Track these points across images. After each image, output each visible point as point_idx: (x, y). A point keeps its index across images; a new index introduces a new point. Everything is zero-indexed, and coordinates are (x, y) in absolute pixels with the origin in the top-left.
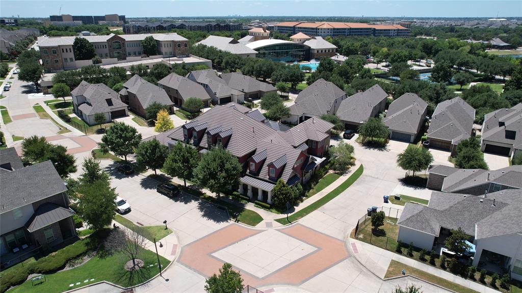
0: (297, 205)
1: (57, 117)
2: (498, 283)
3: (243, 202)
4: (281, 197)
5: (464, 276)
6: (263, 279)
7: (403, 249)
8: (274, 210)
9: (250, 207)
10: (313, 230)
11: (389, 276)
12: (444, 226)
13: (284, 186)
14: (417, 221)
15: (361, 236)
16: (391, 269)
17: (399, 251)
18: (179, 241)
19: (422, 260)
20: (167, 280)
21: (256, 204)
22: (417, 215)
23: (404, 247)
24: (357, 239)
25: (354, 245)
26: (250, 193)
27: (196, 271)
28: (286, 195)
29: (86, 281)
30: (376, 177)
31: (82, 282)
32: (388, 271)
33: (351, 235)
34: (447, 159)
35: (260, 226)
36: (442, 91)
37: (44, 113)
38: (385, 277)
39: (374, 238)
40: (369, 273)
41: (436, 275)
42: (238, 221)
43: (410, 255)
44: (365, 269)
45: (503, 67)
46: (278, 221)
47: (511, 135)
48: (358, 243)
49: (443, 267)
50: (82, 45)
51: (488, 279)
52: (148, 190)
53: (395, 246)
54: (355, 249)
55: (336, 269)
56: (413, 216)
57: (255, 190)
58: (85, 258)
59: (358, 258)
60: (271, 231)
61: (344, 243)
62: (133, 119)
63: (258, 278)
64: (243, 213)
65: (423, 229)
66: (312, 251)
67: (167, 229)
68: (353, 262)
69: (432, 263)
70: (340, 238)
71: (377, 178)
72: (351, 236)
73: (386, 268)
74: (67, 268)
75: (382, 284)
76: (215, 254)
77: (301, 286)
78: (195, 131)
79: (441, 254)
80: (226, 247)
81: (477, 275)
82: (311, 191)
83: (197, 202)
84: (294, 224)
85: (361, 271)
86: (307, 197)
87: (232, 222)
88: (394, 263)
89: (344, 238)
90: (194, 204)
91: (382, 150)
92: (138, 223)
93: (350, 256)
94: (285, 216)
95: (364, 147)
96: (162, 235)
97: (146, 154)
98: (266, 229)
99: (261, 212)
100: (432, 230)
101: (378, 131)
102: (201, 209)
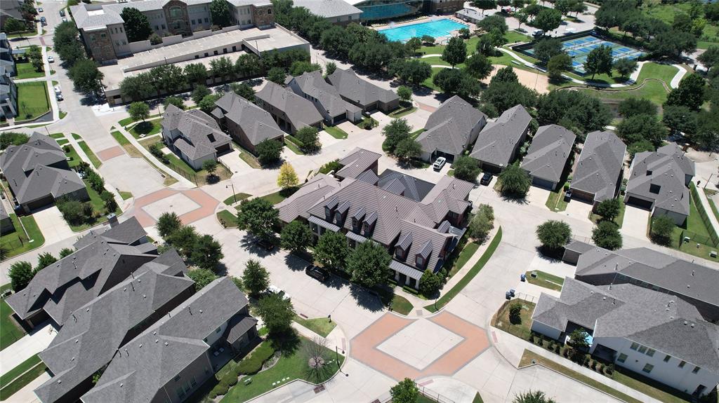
0: (441, 288)
1: (150, 154)
2: (604, 370)
3: (392, 286)
4: (429, 286)
5: (580, 363)
6: (423, 370)
7: (535, 338)
8: (421, 296)
9: (399, 291)
10: (458, 317)
11: (523, 365)
12: (571, 320)
13: (432, 276)
14: (549, 317)
15: (500, 324)
16: (524, 358)
17: (531, 341)
18: (345, 334)
19: (550, 349)
20: (347, 375)
21: (404, 288)
22: (549, 311)
23: (537, 336)
24: (496, 327)
25: (494, 333)
26: (397, 277)
27: (367, 365)
28: (433, 284)
29: (284, 380)
30: (514, 244)
31: (281, 381)
32: (522, 360)
33: (492, 323)
34: (587, 215)
35: (412, 314)
36: (594, 110)
37: (130, 146)
38: (519, 366)
39: (512, 326)
40: (506, 362)
41: (559, 363)
42: (391, 309)
43: (541, 344)
44: (503, 359)
45: (679, 41)
46: (427, 308)
47: (655, 189)
48: (498, 332)
49: (565, 356)
50: (133, 19)
51: (598, 366)
52: (296, 271)
53: (529, 335)
54: (495, 339)
55: (480, 359)
56: (546, 312)
57: (403, 277)
58: (274, 358)
59: (497, 347)
60: (422, 320)
61: (486, 331)
62: (240, 156)
63: (419, 370)
64: (394, 300)
65: (552, 324)
66: (459, 341)
67: (330, 321)
68: (493, 352)
69: (558, 352)
70: (482, 325)
71: (515, 247)
72: (492, 325)
73: (519, 357)
74: (264, 369)
75: (516, 372)
76: (379, 348)
77: (453, 377)
78: (339, 213)
79: (565, 343)
80: (386, 339)
81: (591, 363)
82: (453, 269)
83: (348, 287)
84: (441, 310)
85: (500, 361)
86: (450, 277)
87: (386, 310)
88: (527, 353)
89: (486, 325)
90: (346, 289)
91: (521, 203)
92: (301, 315)
93: (491, 345)
94: (433, 302)
95: (502, 198)
96: (329, 328)
97: (293, 240)
98: (417, 318)
99: (410, 298)
100: (561, 326)
101: (519, 183)
102: (354, 295)
